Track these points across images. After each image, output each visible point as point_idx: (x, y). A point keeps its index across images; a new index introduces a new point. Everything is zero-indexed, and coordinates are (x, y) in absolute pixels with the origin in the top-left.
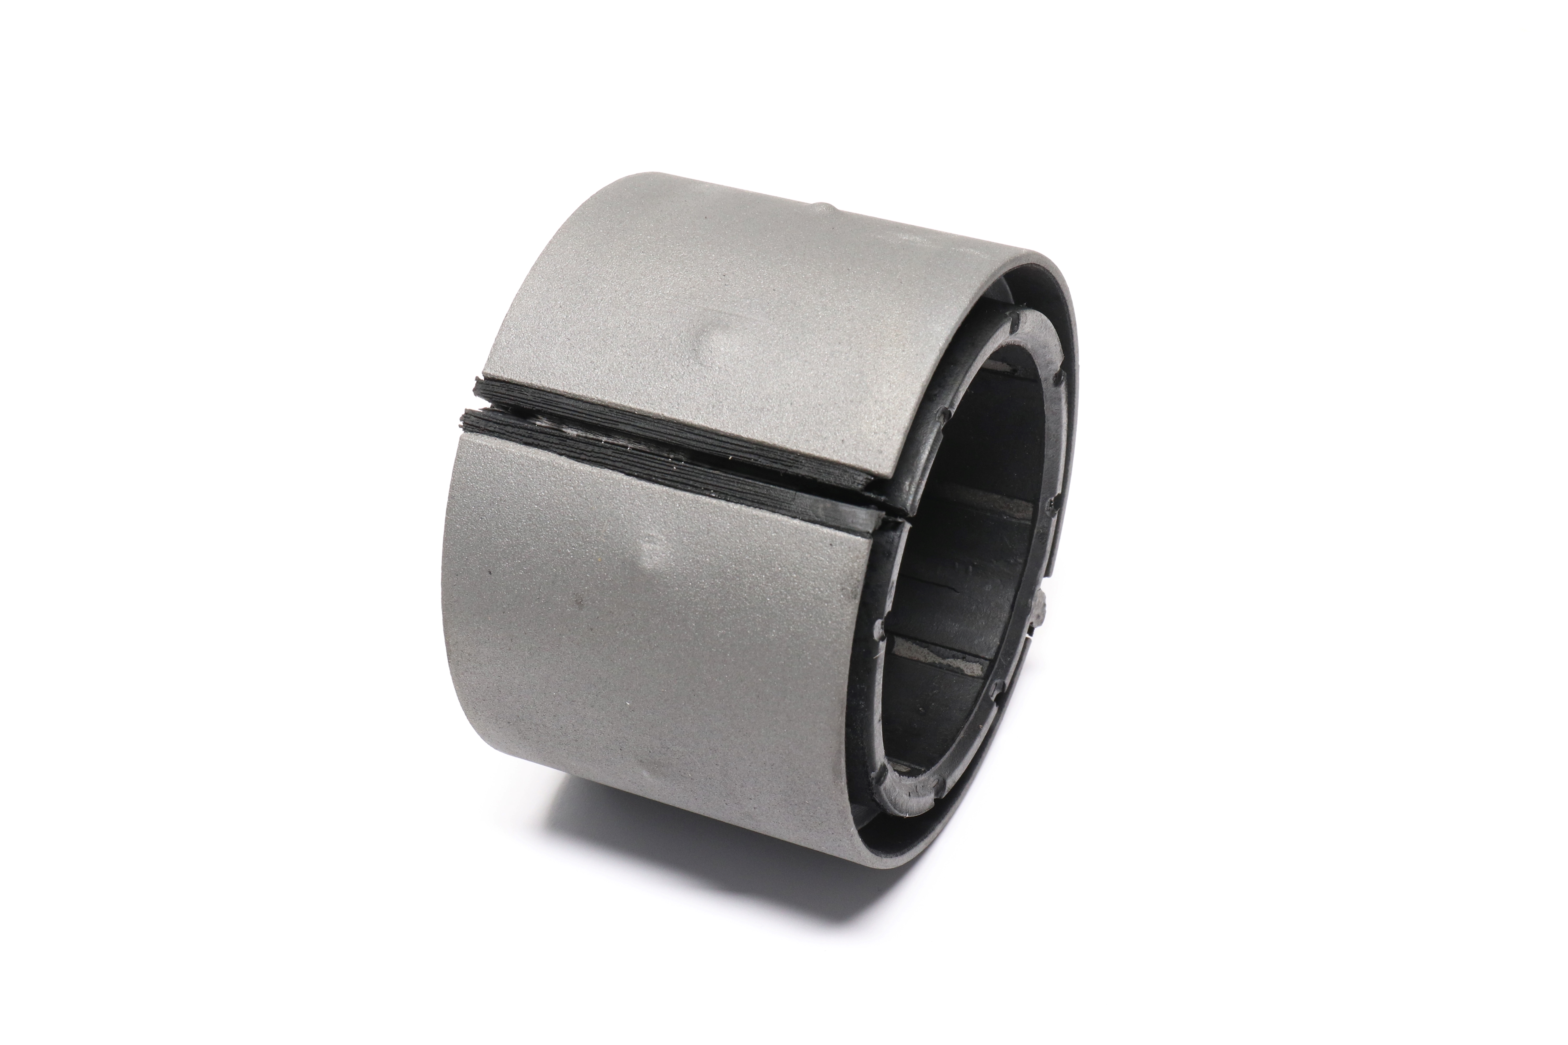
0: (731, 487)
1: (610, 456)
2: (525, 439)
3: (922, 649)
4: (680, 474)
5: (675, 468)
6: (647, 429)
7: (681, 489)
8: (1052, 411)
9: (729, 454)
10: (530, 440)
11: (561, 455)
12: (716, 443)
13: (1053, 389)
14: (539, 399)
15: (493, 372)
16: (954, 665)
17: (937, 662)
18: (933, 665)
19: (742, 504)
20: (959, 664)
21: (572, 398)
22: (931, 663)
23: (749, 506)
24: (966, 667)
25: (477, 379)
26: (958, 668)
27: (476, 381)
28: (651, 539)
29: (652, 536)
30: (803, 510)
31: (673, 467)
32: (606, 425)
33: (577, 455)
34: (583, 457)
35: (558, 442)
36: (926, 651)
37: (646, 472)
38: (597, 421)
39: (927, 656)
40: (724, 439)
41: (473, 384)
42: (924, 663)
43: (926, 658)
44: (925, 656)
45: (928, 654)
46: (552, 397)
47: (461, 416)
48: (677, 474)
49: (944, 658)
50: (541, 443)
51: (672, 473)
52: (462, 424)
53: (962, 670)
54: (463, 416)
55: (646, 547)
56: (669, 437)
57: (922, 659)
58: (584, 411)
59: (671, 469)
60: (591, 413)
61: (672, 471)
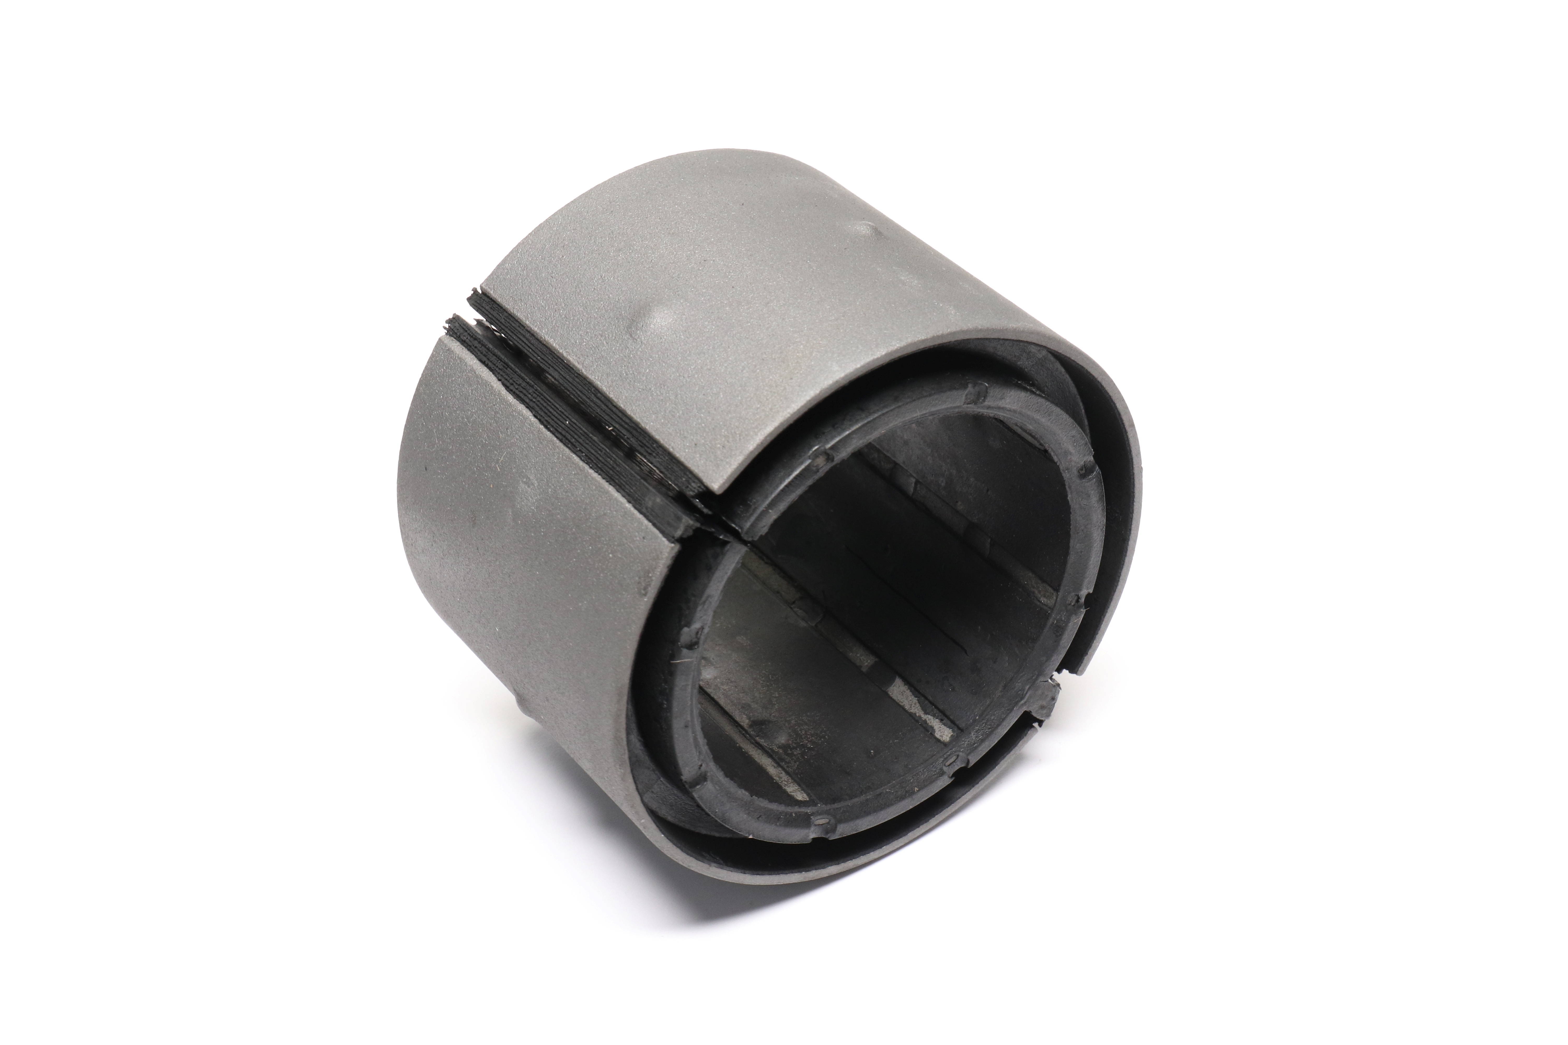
0: (598, 456)
1: (530, 394)
2: (482, 356)
3: (913, 697)
4: (568, 429)
5: (567, 422)
6: (567, 380)
7: (564, 444)
8: (1080, 505)
9: (612, 425)
10: (484, 359)
11: (499, 380)
12: (608, 411)
13: (1078, 481)
14: (508, 324)
15: (487, 288)
16: (931, 722)
17: (917, 715)
18: (912, 716)
19: (599, 474)
20: (934, 724)
21: (529, 332)
22: (912, 713)
23: (604, 478)
24: (940, 729)
25: (475, 290)
26: (932, 727)
27: (473, 292)
28: (528, 483)
29: (529, 478)
30: (639, 498)
31: (566, 421)
32: (541, 365)
33: (508, 384)
34: (512, 387)
35: (501, 367)
36: (915, 700)
37: (547, 419)
38: (537, 358)
39: (913, 705)
40: (614, 409)
41: (470, 293)
42: (906, 711)
43: (911, 707)
44: (911, 705)
45: (915, 704)
46: (516, 325)
47: (448, 319)
48: (567, 429)
49: (926, 713)
50: (490, 364)
51: (563, 426)
52: (447, 327)
53: (934, 731)
54: (450, 319)
55: (522, 486)
56: (579, 393)
57: (907, 707)
58: (531, 346)
59: (564, 422)
60: (536, 351)
61: (565, 425)
